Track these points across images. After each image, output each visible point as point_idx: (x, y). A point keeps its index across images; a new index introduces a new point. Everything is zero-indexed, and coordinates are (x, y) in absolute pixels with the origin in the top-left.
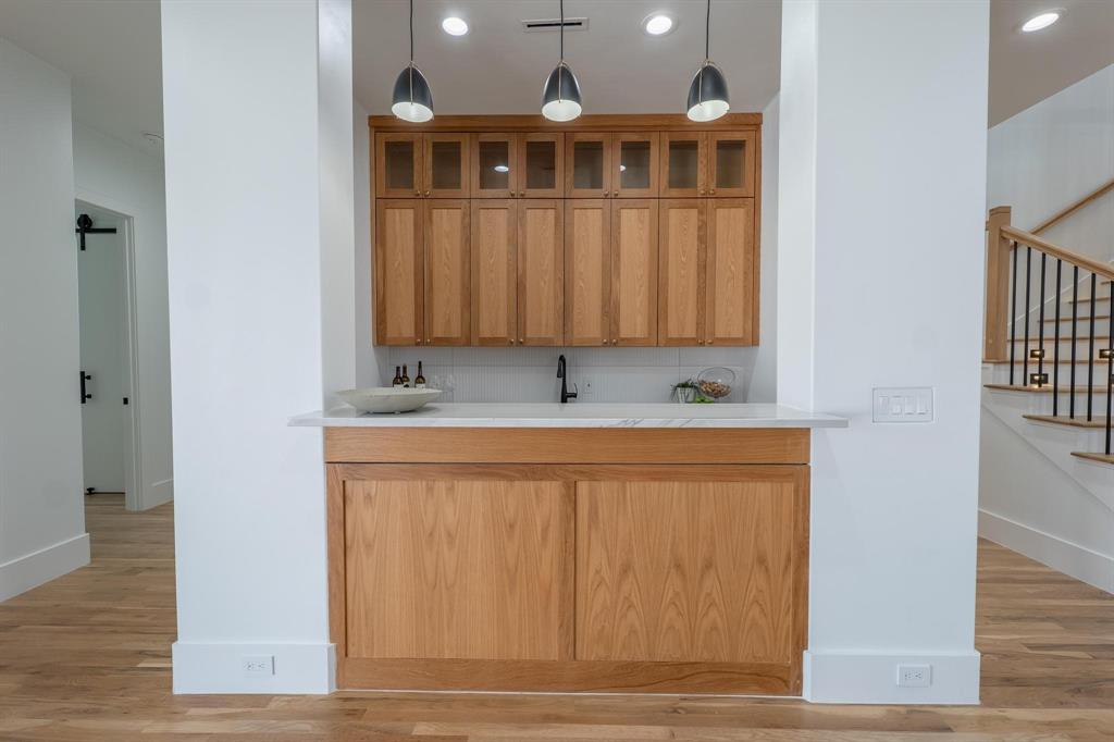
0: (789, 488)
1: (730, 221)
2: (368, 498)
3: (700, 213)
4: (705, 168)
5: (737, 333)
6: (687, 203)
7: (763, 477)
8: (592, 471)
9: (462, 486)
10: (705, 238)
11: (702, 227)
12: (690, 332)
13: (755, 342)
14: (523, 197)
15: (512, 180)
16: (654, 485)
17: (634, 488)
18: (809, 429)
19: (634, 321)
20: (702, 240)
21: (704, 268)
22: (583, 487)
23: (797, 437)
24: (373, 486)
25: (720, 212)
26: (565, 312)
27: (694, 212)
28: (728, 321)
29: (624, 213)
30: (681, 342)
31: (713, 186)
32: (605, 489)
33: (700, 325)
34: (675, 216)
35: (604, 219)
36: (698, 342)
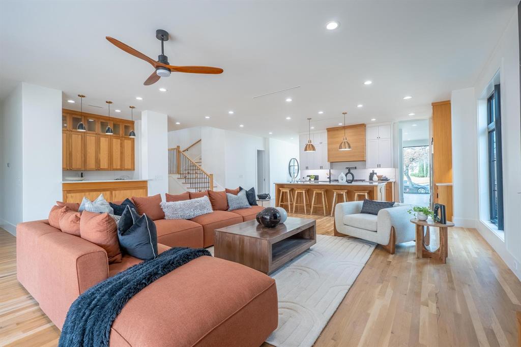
0: (145, 190)
1: (127, 143)
2: (72, 197)
3: (121, 140)
4: (121, 131)
5: (130, 168)
6: (117, 138)
7: (141, 189)
8: (115, 190)
9: (91, 193)
10: (122, 146)
11: (121, 144)
12: (119, 167)
13: (134, 170)
14: (71, 131)
15: (68, 127)
16: (125, 191)
17: (122, 191)
18: (147, 181)
19: (104, 164)
20: (121, 146)
21: (122, 153)
22: (114, 192)
23: (145, 182)
24: (73, 194)
25: (125, 141)
26: (85, 162)
27: (119, 140)
28: (128, 165)
29: (101, 138)
30: (117, 170)
31: (123, 135)
32: (117, 192)
33: (121, 165)
34: (114, 140)
35: (96, 140)
36: (121, 170)
